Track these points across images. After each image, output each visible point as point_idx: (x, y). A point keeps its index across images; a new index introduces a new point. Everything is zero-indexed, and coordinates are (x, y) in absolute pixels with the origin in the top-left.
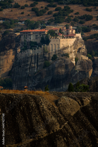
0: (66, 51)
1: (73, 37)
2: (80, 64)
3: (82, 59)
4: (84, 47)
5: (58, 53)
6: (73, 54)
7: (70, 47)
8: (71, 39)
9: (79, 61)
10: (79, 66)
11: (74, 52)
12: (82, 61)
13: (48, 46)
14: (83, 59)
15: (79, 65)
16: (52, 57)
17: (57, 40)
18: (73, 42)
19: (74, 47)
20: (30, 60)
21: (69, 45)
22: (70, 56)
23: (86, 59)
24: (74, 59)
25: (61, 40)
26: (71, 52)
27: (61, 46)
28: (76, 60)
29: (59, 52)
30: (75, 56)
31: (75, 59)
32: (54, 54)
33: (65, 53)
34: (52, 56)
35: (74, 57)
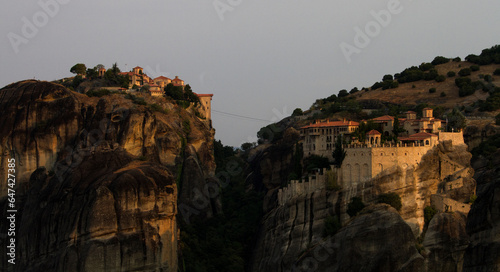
0: (391, 186)
1: (422, 141)
2: (437, 228)
3: (447, 211)
4: (465, 174)
5: (366, 193)
6: (418, 196)
7: (404, 173)
8: (409, 149)
9: (435, 219)
10: (434, 233)
11: (422, 188)
12: (445, 219)
13: (339, 172)
14: (453, 210)
15: (433, 229)
16: (349, 205)
17: (364, 150)
18: (420, 156)
19: (423, 174)
20: (295, 212)
21: (404, 168)
22: (406, 202)
23: (461, 210)
24: (420, 212)
25: (374, 150)
26: (410, 190)
27: (376, 171)
28: (428, 213)
29: (368, 189)
30: (423, 202)
31: (426, 211)
32: (355, 194)
33: (387, 192)
34: (346, 200)
35: (420, 204)
